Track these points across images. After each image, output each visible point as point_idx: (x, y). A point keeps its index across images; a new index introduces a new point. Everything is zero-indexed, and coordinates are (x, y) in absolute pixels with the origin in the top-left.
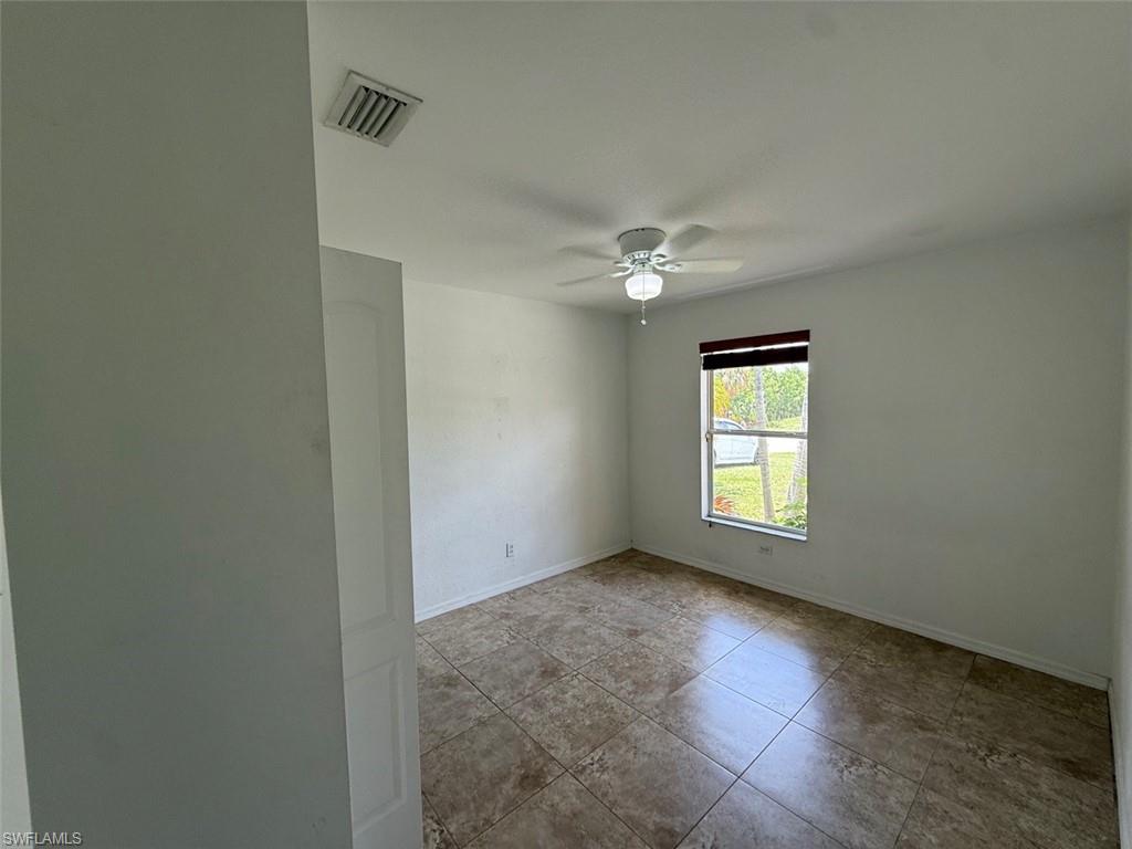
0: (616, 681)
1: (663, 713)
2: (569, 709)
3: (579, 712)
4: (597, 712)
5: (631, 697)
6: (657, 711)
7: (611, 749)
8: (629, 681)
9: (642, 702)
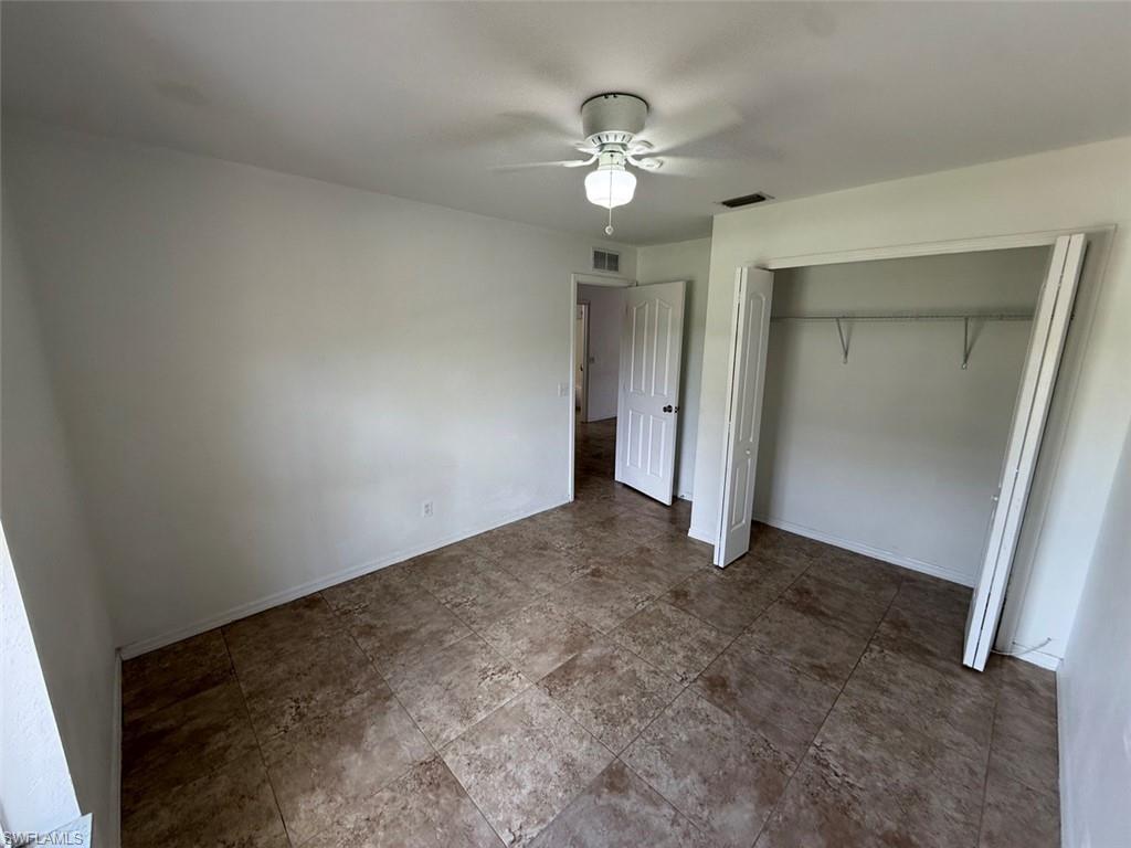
0: (634, 671)
1: (587, 636)
2: (674, 640)
3: (664, 637)
4: (648, 637)
5: (616, 653)
6: (592, 638)
7: (631, 610)
8: (620, 672)
9: (606, 647)
